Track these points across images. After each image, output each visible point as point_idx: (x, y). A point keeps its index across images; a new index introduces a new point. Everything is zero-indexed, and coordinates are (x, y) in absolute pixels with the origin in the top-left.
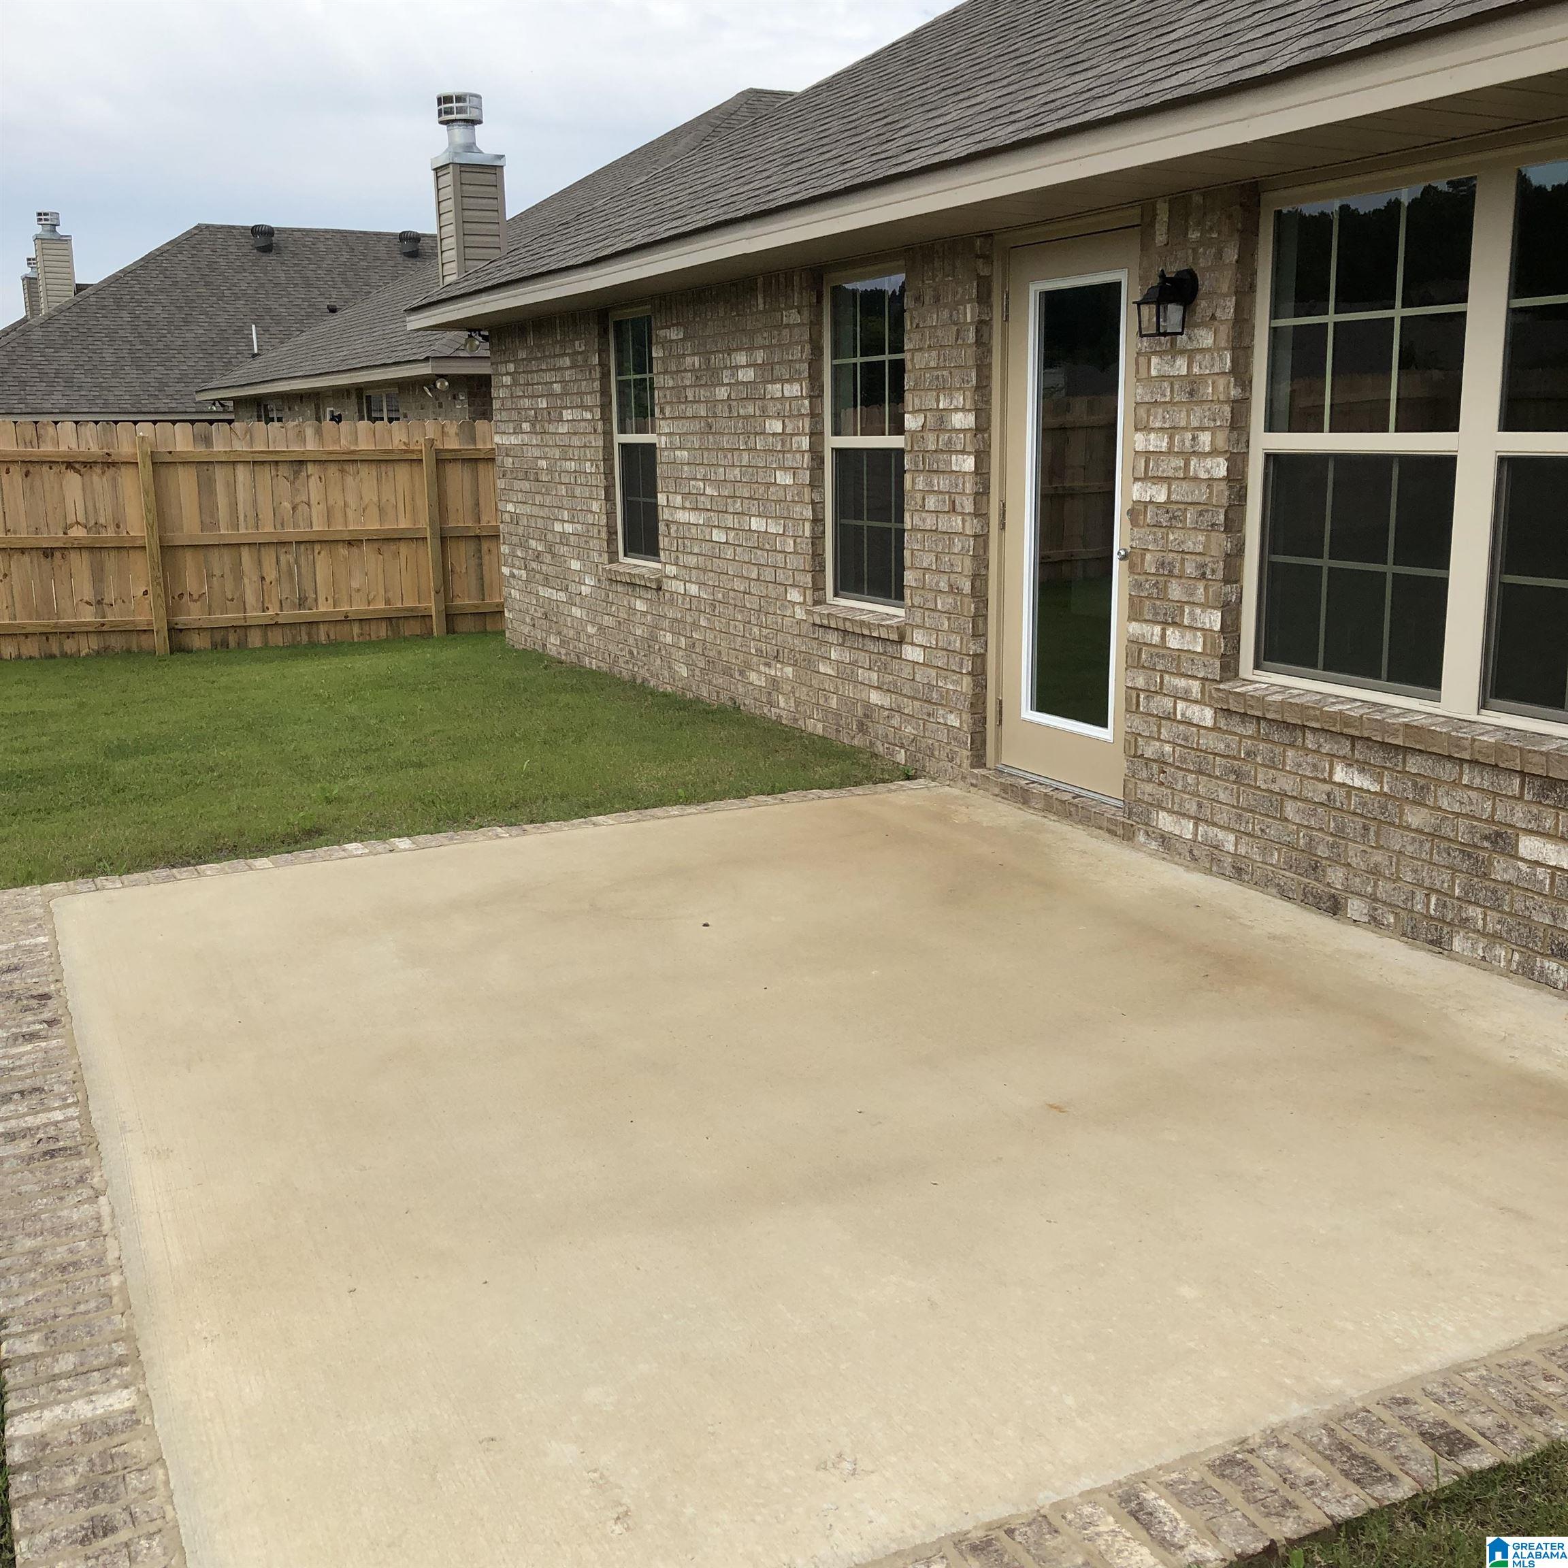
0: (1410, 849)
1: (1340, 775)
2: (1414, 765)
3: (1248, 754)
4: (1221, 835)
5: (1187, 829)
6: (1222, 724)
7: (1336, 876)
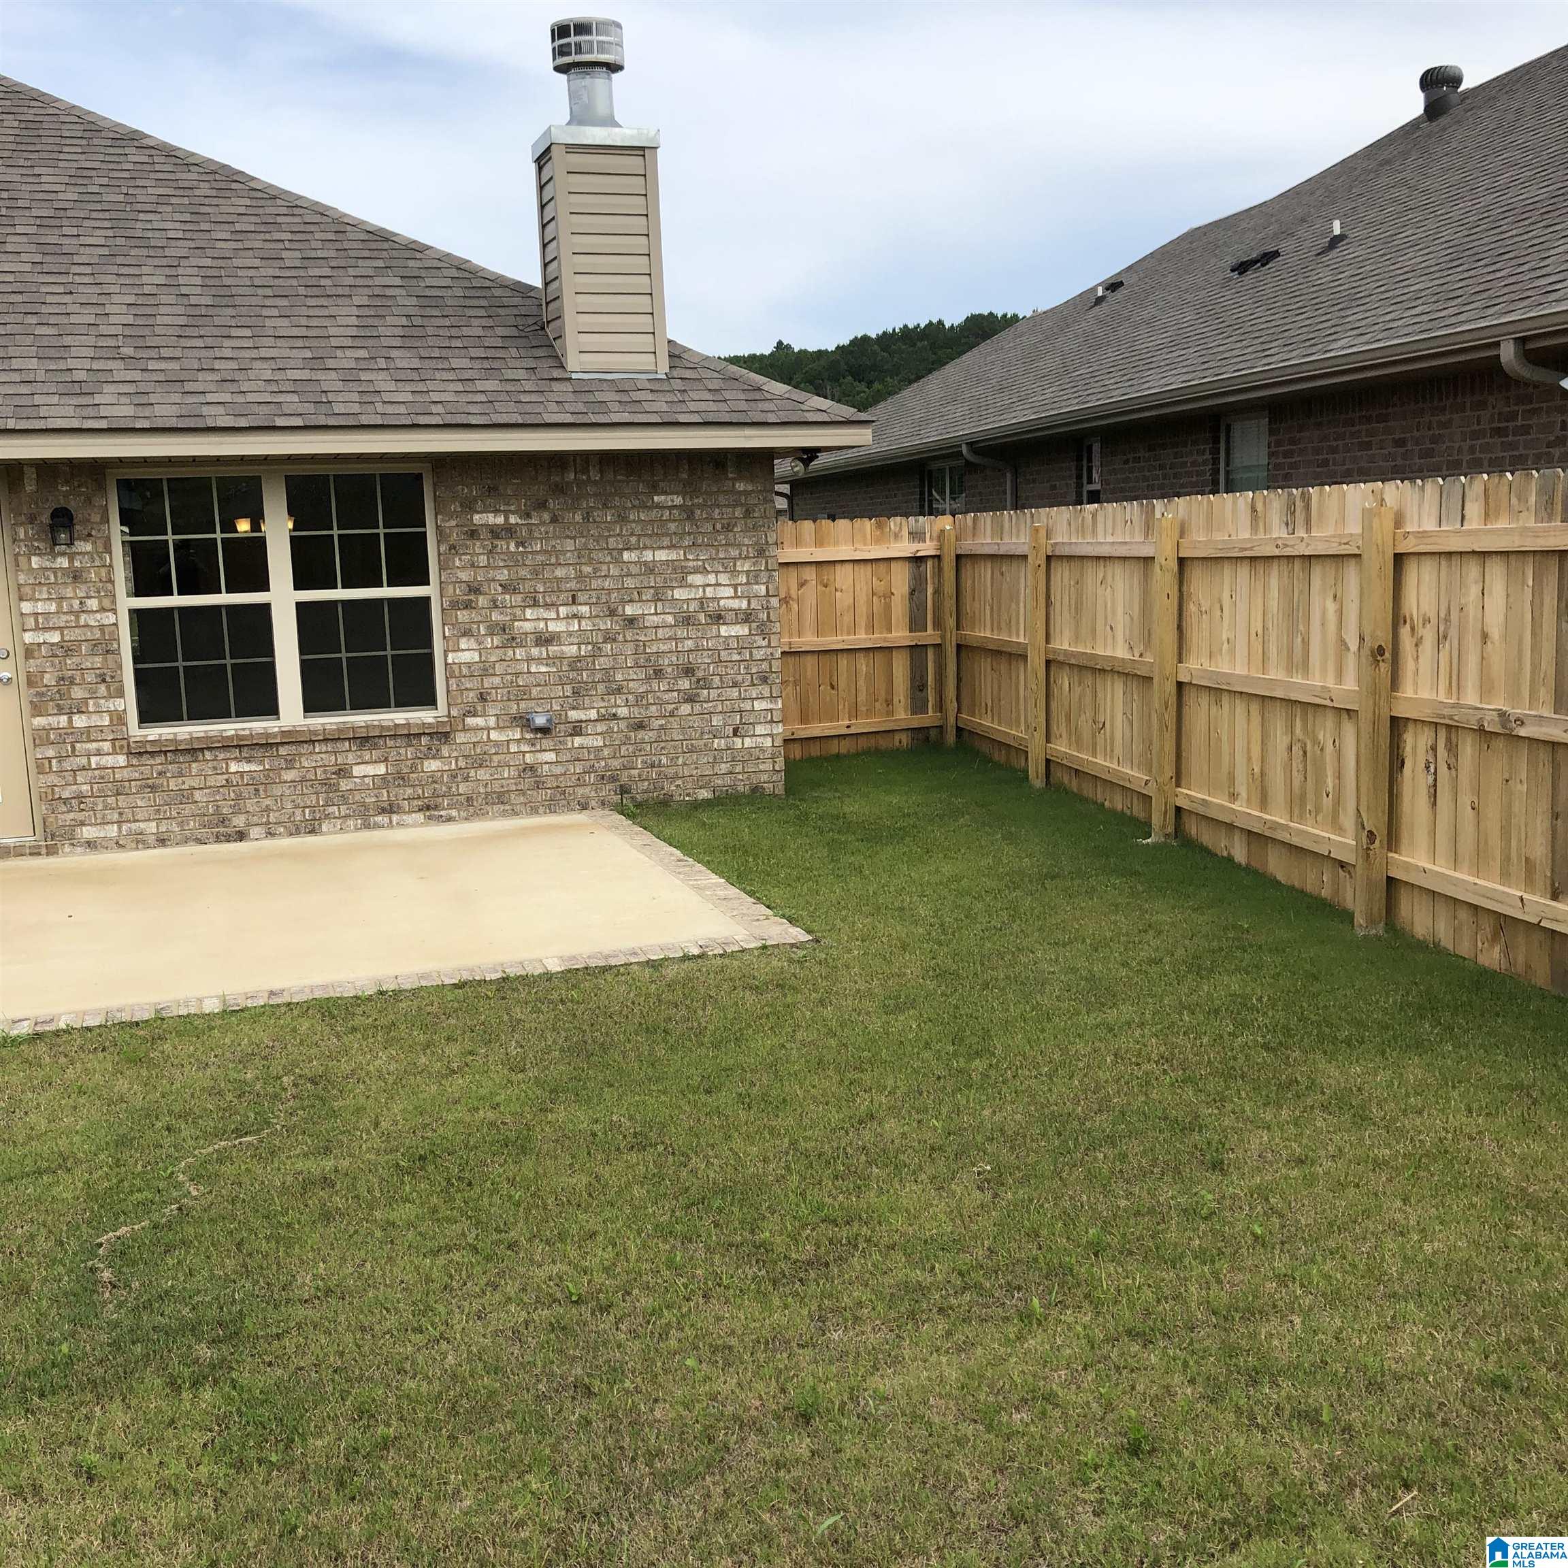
0: (287, 792)
1: (234, 767)
2: (283, 751)
3: (160, 774)
4: (142, 825)
5: (113, 831)
6: (135, 762)
7: (239, 821)
